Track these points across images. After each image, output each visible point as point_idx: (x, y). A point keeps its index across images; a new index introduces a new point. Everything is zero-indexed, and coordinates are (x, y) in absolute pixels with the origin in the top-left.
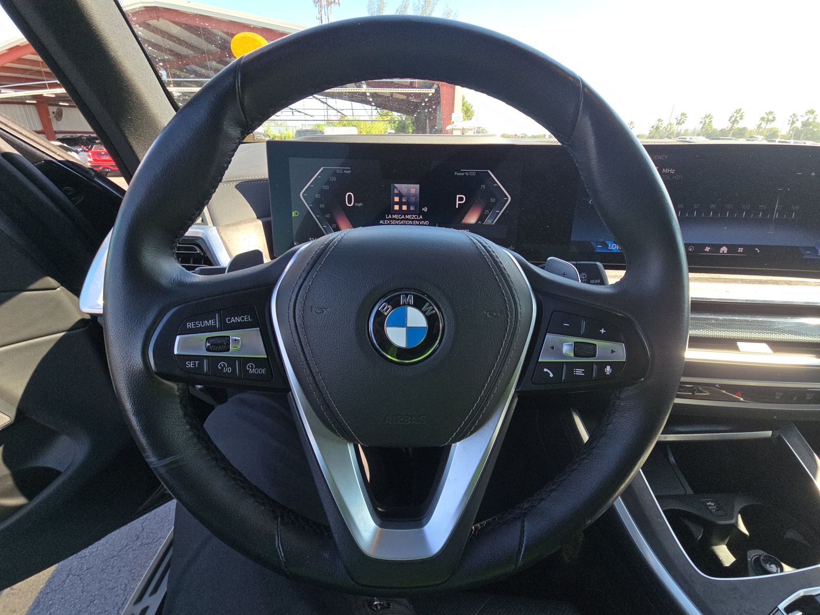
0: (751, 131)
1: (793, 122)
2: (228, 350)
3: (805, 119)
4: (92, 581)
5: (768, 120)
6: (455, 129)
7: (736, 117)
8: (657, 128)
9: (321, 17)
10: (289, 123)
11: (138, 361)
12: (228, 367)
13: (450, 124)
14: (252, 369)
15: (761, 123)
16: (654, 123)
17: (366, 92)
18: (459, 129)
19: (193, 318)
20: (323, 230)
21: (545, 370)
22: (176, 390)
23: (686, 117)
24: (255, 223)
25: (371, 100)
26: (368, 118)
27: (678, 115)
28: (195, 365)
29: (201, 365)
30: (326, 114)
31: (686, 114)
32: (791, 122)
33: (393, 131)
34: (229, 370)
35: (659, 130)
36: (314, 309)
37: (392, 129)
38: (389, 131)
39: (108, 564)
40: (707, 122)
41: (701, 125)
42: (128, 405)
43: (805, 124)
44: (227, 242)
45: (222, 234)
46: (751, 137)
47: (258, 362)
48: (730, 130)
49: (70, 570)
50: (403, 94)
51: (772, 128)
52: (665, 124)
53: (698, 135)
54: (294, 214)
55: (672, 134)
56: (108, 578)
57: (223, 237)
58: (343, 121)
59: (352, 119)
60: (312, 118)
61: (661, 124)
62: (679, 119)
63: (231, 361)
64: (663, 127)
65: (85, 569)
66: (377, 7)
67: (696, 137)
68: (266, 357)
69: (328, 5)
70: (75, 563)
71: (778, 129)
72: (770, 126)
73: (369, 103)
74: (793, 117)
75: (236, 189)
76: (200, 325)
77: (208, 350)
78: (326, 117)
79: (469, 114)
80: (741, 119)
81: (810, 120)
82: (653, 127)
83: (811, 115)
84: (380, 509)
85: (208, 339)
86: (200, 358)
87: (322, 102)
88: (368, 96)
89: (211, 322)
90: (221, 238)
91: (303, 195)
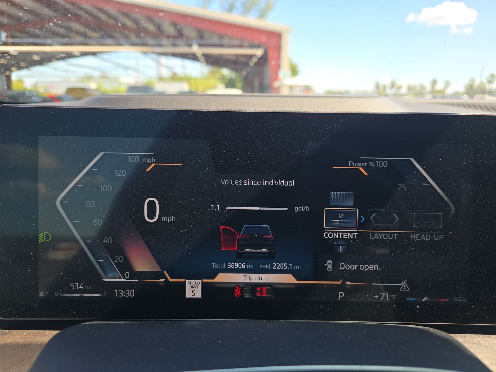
8: (471, 86)
13: (276, 81)
17: (196, 52)
18: (286, 86)
20: (97, 266)
26: (199, 76)
54: (41, 237)
78: (158, 74)
79: (296, 70)
88: (199, 55)
91: (61, 202)
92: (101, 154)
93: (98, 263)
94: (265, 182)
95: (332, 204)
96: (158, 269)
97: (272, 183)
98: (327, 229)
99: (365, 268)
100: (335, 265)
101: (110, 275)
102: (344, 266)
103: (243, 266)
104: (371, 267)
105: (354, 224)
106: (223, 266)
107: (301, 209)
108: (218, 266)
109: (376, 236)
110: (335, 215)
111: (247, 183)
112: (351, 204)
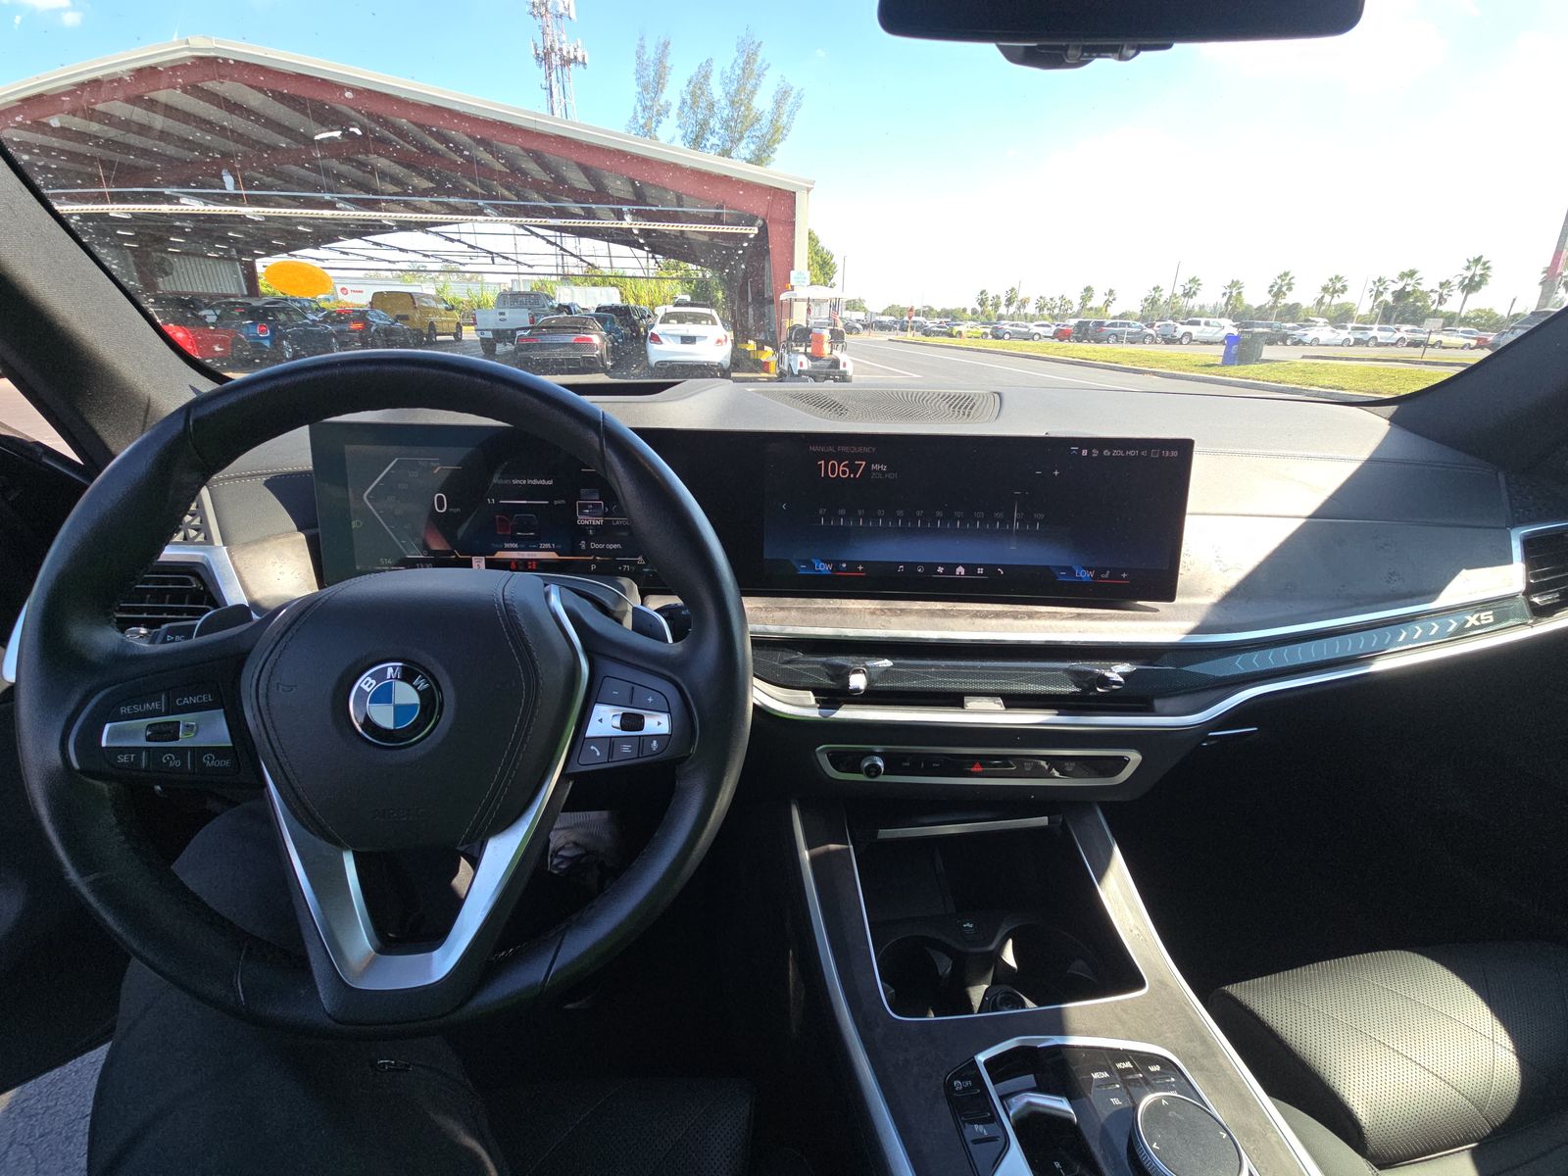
0: (1308, 309)
1: (1379, 294)
2: (177, 738)
3: (1398, 287)
4: (51, 1155)
5: (1335, 291)
6: (796, 300)
7: (1281, 286)
8: (1153, 302)
9: (551, 86)
10: (488, 278)
11: (55, 757)
12: (176, 759)
13: (786, 290)
14: (210, 761)
15: (1323, 297)
16: (1146, 292)
17: (631, 229)
18: (803, 300)
19: (130, 700)
21: (592, 747)
22: (106, 790)
23: (1200, 284)
24: (292, 538)
25: (642, 241)
26: (640, 273)
27: (1183, 279)
28: (130, 759)
29: (138, 759)
30: (560, 263)
31: (1198, 280)
32: (1374, 293)
33: (688, 298)
34: (178, 763)
35: (1155, 307)
36: (281, 687)
37: (684, 292)
38: (681, 297)
39: (75, 1128)
40: (1234, 294)
41: (1225, 299)
42: (43, 811)
43: (1400, 295)
44: (242, 569)
45: (236, 558)
46: (1307, 320)
47: (219, 752)
48: (1272, 308)
49: (13, 1135)
50: (705, 233)
51: (1343, 304)
52: (1166, 295)
53: (1221, 316)
54: (354, 524)
55: (1178, 312)
56: (77, 1151)
57: (237, 562)
58: (593, 276)
59: (609, 274)
60: (530, 270)
61: (1161, 295)
62: (1187, 287)
63: (180, 752)
64: (1162, 300)
65: (37, 1135)
66: (653, 74)
67: (1217, 320)
68: (231, 745)
69: (563, 66)
70: (21, 1125)
71: (1354, 305)
72: (1336, 301)
73: (641, 247)
74: (1378, 284)
75: (265, 488)
76: (137, 709)
77: (148, 739)
78: (560, 268)
79: (827, 269)
80: (1290, 289)
81: (1409, 289)
82: (1146, 300)
83: (1409, 279)
84: (391, 935)
85: (150, 726)
86: (137, 750)
87: (549, 242)
88: (636, 235)
89: (155, 705)
90: (233, 564)
91: (368, 497)
92: (397, 459)
93: (402, 544)
94: (529, 482)
95: (582, 498)
96: (448, 548)
97: (535, 482)
98: (579, 517)
99: (610, 546)
100: (588, 545)
101: (412, 552)
102: (594, 546)
103: (516, 546)
104: (615, 546)
105: (600, 513)
106: (501, 546)
107: (559, 502)
108: (497, 546)
109: (618, 523)
110: (585, 506)
111: (515, 482)
112: (597, 497)
